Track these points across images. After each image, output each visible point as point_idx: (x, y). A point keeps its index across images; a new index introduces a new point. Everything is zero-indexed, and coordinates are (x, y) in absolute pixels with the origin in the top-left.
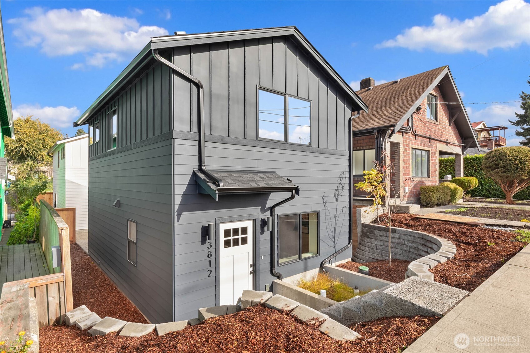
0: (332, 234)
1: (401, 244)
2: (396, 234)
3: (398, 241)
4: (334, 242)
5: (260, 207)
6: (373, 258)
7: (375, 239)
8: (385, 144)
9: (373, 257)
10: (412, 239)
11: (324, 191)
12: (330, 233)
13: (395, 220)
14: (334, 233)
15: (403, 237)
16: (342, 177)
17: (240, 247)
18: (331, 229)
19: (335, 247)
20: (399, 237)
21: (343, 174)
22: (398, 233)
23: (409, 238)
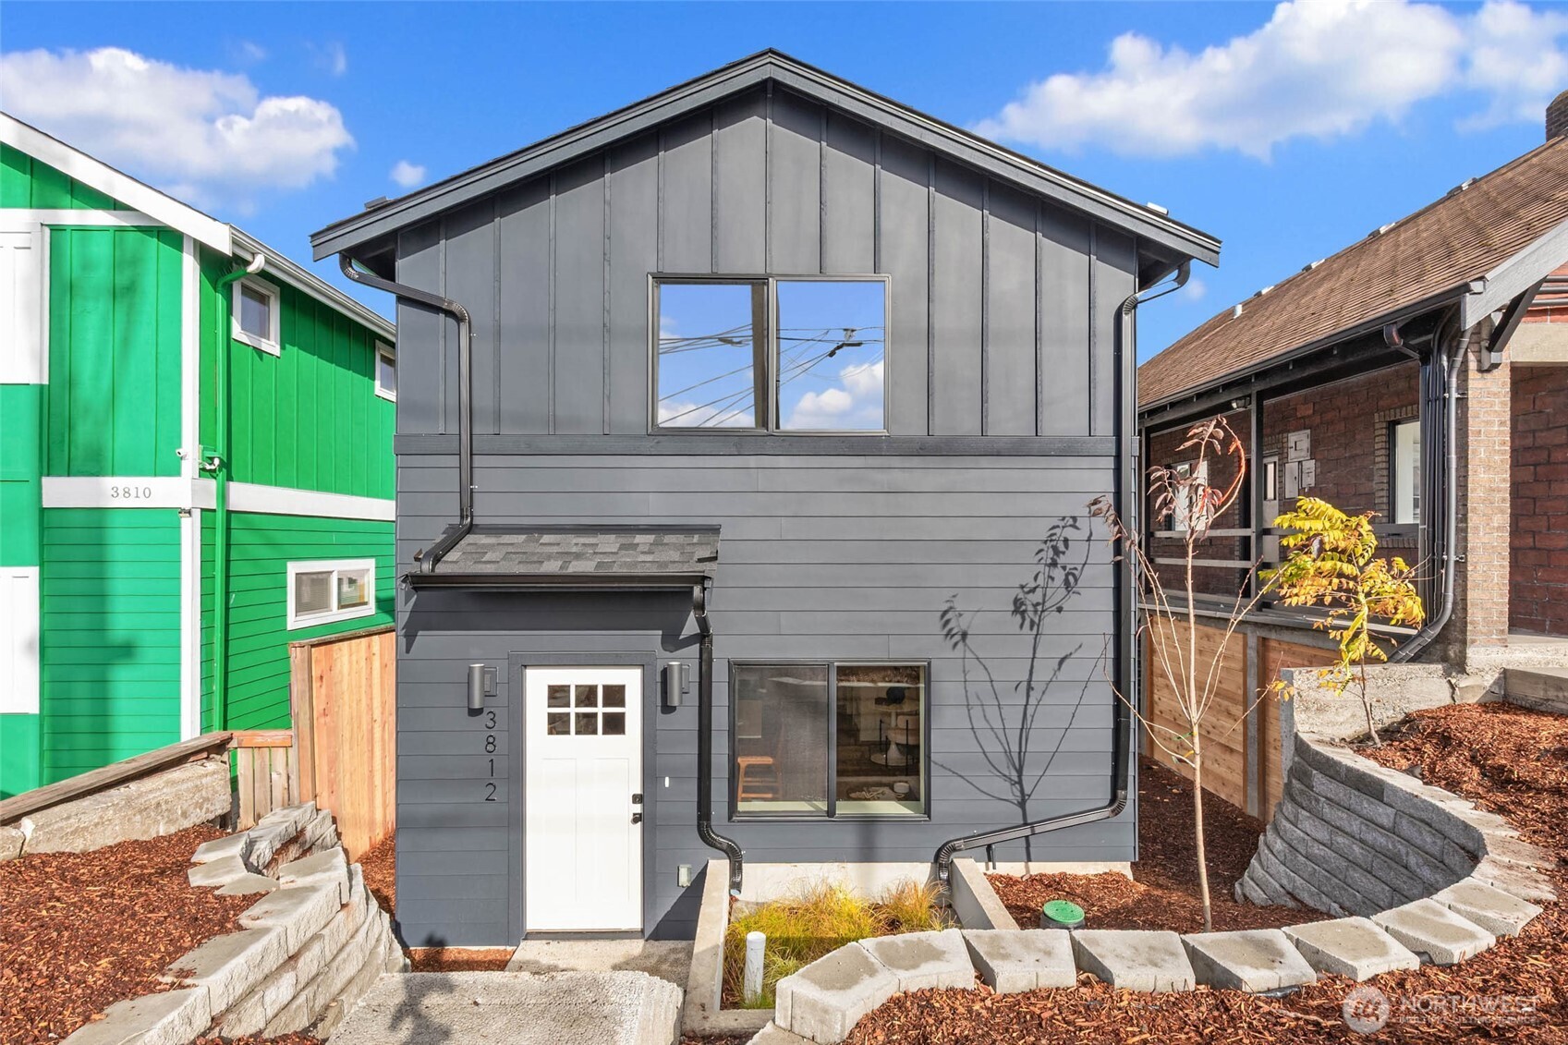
0: (1008, 753)
1: (1395, 859)
2: (1381, 809)
3: (1382, 840)
4: (1020, 782)
5: (660, 632)
6: (1289, 893)
7: (1310, 812)
8: (1466, 380)
9: (1289, 888)
10: (1435, 850)
11: (954, 592)
12: (994, 747)
13: (1460, 744)
14: (1015, 748)
15: (1406, 827)
16: (1066, 541)
17: (600, 740)
18: (1001, 733)
19: (1022, 804)
20: (1391, 825)
21: (1074, 526)
22: (1392, 807)
23: (1426, 842)
